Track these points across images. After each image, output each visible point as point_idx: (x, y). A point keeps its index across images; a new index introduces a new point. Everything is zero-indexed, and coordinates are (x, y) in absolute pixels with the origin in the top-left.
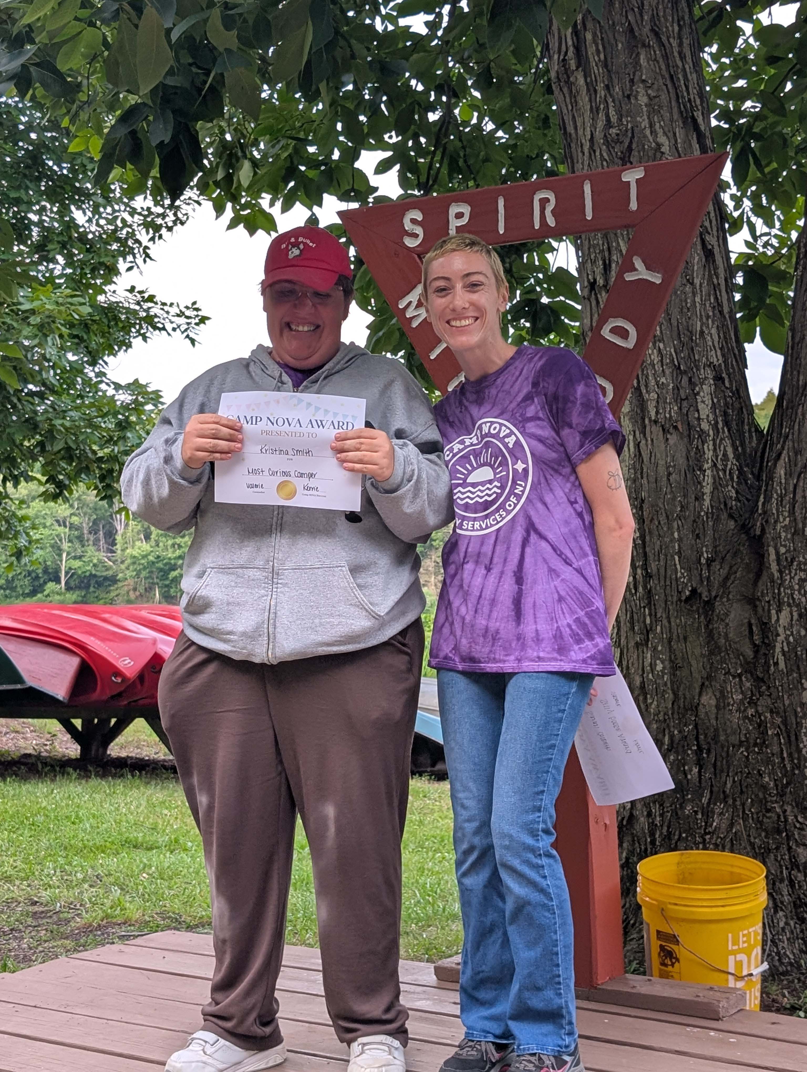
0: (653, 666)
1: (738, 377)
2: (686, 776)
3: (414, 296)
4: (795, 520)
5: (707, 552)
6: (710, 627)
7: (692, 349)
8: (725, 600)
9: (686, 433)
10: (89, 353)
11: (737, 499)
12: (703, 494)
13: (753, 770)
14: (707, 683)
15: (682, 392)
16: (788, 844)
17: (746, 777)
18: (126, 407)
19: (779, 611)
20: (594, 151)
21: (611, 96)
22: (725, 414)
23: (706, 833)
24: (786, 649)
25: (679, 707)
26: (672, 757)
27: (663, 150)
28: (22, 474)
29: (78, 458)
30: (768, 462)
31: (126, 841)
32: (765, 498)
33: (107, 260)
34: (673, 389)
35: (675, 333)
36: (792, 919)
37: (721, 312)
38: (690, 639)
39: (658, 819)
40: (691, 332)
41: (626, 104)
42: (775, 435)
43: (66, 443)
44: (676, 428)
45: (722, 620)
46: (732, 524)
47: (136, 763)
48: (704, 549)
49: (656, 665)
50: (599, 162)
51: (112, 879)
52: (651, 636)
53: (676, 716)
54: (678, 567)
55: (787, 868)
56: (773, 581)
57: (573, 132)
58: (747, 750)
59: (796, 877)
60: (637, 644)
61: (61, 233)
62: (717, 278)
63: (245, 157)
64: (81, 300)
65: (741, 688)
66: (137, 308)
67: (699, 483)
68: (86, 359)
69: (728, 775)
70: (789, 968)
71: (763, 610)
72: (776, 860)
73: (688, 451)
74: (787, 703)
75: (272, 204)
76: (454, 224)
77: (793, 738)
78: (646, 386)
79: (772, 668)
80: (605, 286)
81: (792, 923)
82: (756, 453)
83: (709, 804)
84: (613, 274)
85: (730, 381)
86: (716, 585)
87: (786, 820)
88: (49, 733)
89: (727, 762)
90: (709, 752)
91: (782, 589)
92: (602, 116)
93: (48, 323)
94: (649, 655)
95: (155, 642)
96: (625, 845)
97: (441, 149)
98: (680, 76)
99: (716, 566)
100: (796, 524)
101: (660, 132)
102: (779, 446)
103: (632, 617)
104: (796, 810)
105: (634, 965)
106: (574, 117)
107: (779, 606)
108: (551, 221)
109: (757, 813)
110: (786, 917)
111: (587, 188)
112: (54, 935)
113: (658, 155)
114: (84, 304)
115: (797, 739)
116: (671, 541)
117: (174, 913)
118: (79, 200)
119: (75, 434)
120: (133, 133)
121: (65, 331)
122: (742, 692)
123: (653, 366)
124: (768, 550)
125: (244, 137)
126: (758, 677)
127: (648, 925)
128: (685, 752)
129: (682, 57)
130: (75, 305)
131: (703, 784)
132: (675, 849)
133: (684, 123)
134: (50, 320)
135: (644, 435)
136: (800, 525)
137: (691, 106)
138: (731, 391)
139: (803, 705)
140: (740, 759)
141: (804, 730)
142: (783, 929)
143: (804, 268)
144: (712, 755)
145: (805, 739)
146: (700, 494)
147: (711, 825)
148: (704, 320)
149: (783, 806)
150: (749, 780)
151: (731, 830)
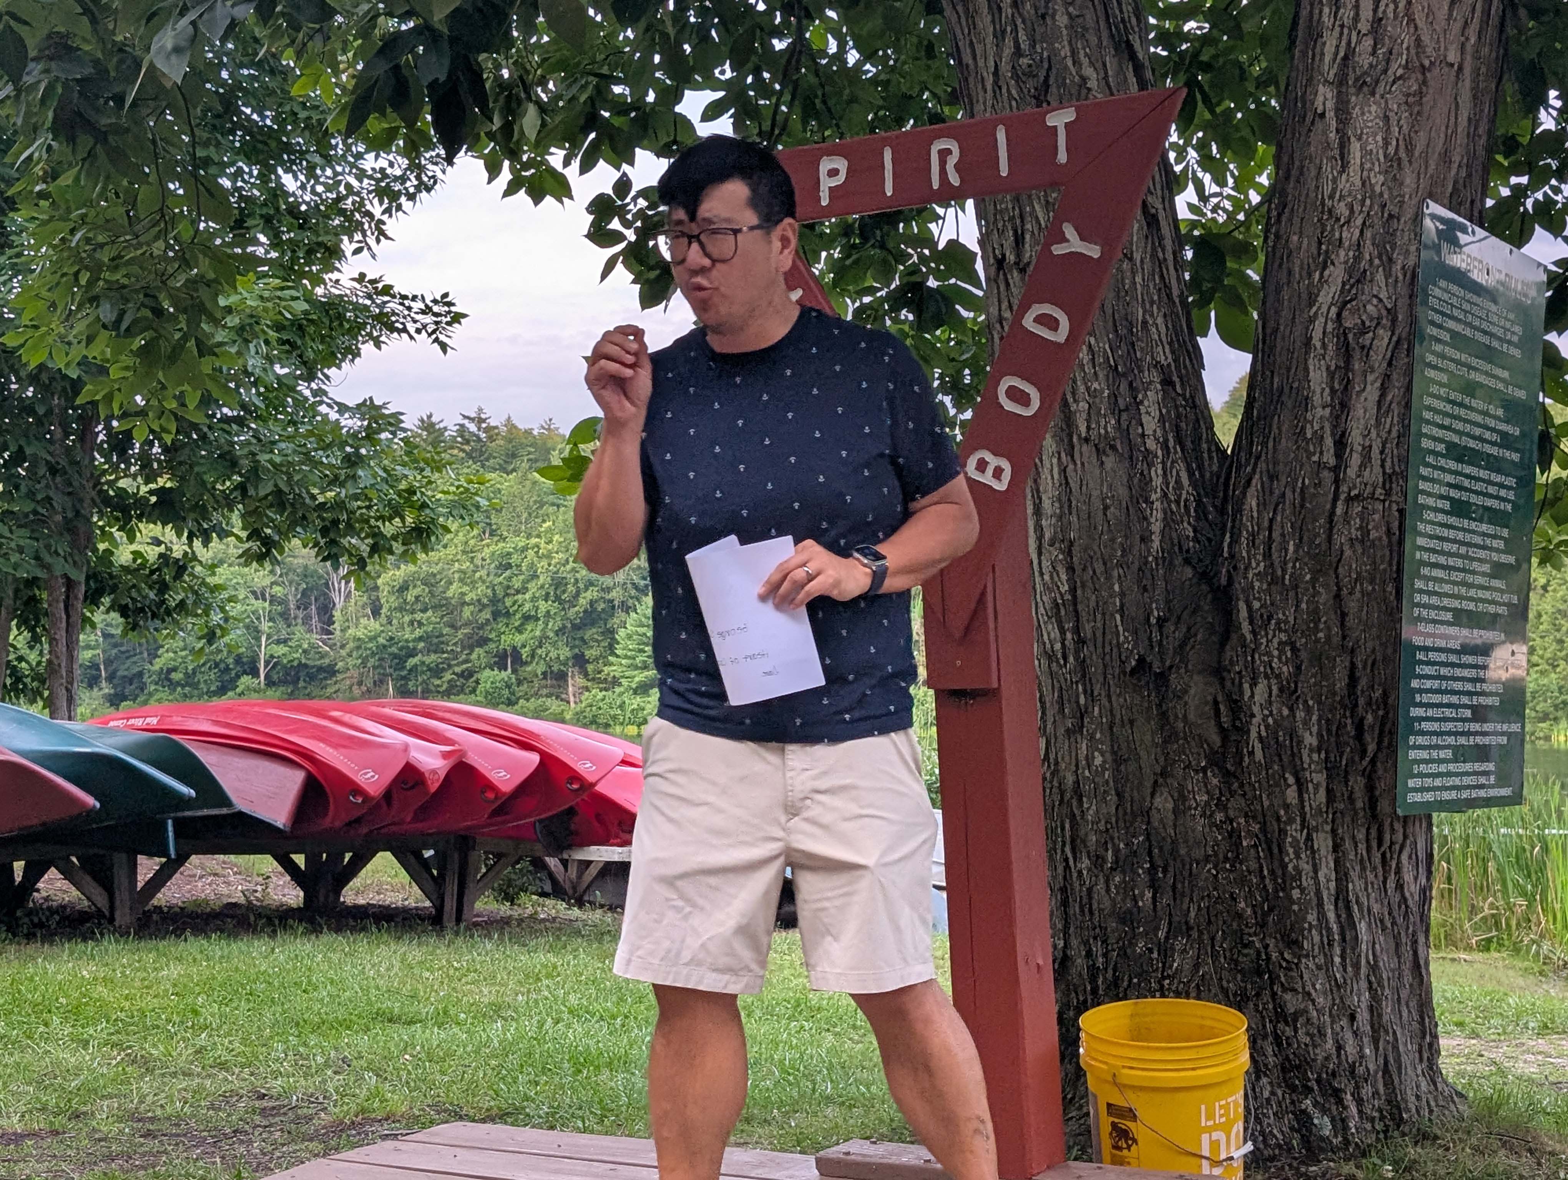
0: (1089, 760)
1: (1193, 381)
2: (1136, 903)
4: (1272, 564)
5: (1158, 609)
6: (1164, 708)
7: (1133, 344)
8: (1183, 671)
9: (1127, 455)
10: (305, 363)
11: (1196, 540)
12: (1152, 533)
13: (1224, 892)
14: (1161, 780)
15: (1120, 401)
16: (1272, 989)
17: (1216, 903)
18: (355, 436)
19: (1254, 684)
20: (1000, 88)
21: (1021, 15)
22: (1178, 430)
23: (1164, 978)
24: (1264, 734)
25: (1125, 813)
26: (1117, 879)
27: (1089, 85)
28: (213, 528)
29: (293, 505)
30: (1234, 490)
31: (377, 1014)
32: (1231, 537)
33: (328, 239)
34: (1109, 397)
35: (1111, 324)
36: (1280, 1086)
37: (1169, 296)
38: (1138, 723)
39: (1101, 959)
40: (1131, 323)
41: (1040, 26)
42: (1243, 454)
43: (276, 485)
44: (1113, 448)
45: (1180, 698)
46: (1189, 572)
47: (381, 913)
48: (1154, 605)
49: (1094, 758)
50: (1006, 102)
51: (363, 1063)
52: (1086, 720)
53: (1121, 824)
54: (1120, 628)
55: (1271, 1021)
56: (1244, 646)
57: (970, 62)
58: (1215, 867)
59: (1283, 1033)
60: (1068, 731)
61: (265, 204)
62: (1164, 252)
63: (529, 99)
64: (294, 293)
65: (1206, 786)
66: (368, 302)
67: (1146, 518)
68: (299, 372)
69: (1191, 900)
70: (1277, 1151)
71: (1233, 683)
72: (1257, 1011)
73: (1130, 478)
74: (1266, 803)
75: (566, 163)
76: (826, 183)
77: (1276, 850)
78: (1074, 393)
79: (1246, 759)
80: (1017, 263)
81: (1280, 1092)
82: (1218, 479)
83: (1167, 938)
84: (1027, 246)
85: (1183, 387)
86: (1171, 651)
87: (1268, 958)
88: (261, 875)
89: (1190, 882)
90: (1165, 871)
91: (1257, 656)
92: (1009, 42)
93: (250, 325)
94: (1084, 746)
95: (406, 748)
97: (790, 87)
99: (1170, 627)
100: (1274, 571)
101: (1085, 61)
102: (1249, 469)
103: (1061, 697)
104: (1281, 945)
106: (971, 42)
107: (1253, 679)
108: (954, 179)
109: (1231, 949)
110: (1271, 1083)
111: (1001, 136)
112: (293, 1137)
113: (1084, 92)
114: (298, 298)
115: (1280, 851)
116: (1111, 595)
117: (451, 1104)
118: (288, 160)
119: (287, 473)
120: (395, 70)
121: (272, 335)
122: (1208, 793)
123: (1083, 367)
124: (1237, 605)
125: (527, 73)
126: (1228, 771)
127: (1095, 1097)
128: (1134, 871)
130: (286, 300)
131: (1160, 913)
132: (1125, 998)
133: (1116, 49)
134: (253, 321)
135: (1072, 457)
136: (1279, 573)
137: (1125, 27)
138: (1185, 399)
139: (1287, 807)
140: (1206, 879)
141: (1289, 839)
142: (1268, 1100)
143: (1277, 236)
144: (1170, 874)
145: (1291, 851)
146: (1147, 534)
147: (1171, 967)
148: (1147, 307)
149: (1263, 939)
150: (1219, 906)
151: (1197, 971)
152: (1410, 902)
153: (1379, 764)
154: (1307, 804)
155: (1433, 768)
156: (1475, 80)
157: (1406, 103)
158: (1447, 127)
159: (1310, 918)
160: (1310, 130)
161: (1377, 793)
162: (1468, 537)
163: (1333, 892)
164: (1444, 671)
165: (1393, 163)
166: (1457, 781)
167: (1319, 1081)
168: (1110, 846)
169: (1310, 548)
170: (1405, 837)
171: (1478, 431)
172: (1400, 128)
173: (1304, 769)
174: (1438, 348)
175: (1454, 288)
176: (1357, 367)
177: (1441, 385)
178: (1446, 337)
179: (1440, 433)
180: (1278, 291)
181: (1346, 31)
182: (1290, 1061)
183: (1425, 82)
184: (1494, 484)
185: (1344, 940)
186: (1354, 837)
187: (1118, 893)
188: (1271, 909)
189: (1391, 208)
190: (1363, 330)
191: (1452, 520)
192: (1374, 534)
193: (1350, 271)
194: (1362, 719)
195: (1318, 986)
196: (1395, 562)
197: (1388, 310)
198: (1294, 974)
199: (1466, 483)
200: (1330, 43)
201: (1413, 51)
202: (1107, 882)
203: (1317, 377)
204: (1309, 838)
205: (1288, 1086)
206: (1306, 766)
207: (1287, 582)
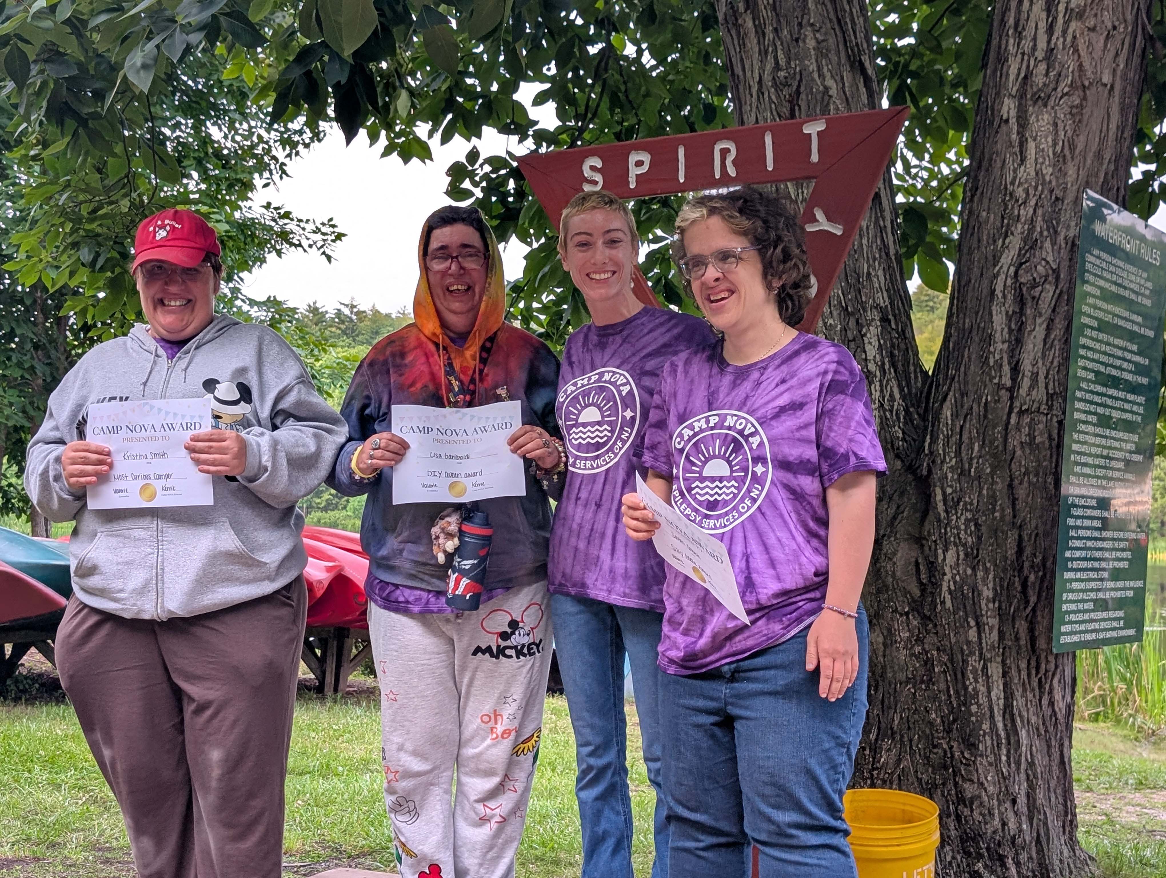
1: (904, 318)
4: (961, 460)
6: (878, 565)
7: (860, 291)
8: (892, 539)
11: (904, 439)
13: (920, 706)
14: (874, 621)
15: (849, 333)
16: (955, 780)
17: (914, 713)
19: (945, 550)
20: (763, 94)
21: (780, 38)
22: (892, 355)
23: (874, 769)
24: (953, 588)
27: (831, 93)
30: (934, 403)
32: (931, 438)
33: (243, 176)
34: (841, 330)
35: (843, 276)
36: (958, 852)
37: (887, 254)
40: (858, 275)
42: (940, 377)
45: (890, 559)
46: (899, 463)
50: (767, 106)
55: (953, 804)
56: (939, 520)
57: (741, 73)
58: (914, 687)
59: (962, 813)
61: (197, 149)
62: (884, 220)
63: (402, 86)
64: (219, 217)
65: (908, 626)
69: (895, 711)
71: (930, 549)
72: (943, 795)
74: (953, 640)
75: (430, 135)
76: (634, 171)
77: (959, 676)
79: (939, 606)
81: (959, 857)
82: (921, 393)
83: (876, 740)
85: (896, 322)
86: (884, 524)
87: (953, 757)
89: (895, 697)
90: (876, 689)
91: (949, 529)
92: (770, 58)
98: (847, 21)
99: (884, 505)
100: (963, 466)
101: (828, 75)
104: (962, 746)
106: (742, 59)
107: (945, 546)
108: (732, 172)
109: (924, 749)
110: (953, 851)
111: (768, 139)
113: (826, 98)
114: (221, 221)
115: (963, 676)
118: (215, 116)
120: (308, 74)
122: (909, 631)
124: (934, 490)
125: (401, 66)
126: (925, 615)
131: (871, 721)
133: (852, 66)
136: (967, 466)
137: (858, 50)
138: (897, 333)
139: (968, 643)
140: (907, 695)
141: (970, 668)
142: (950, 863)
143: (971, 212)
144: (881, 691)
145: (971, 676)
147: (879, 762)
148: (871, 262)
149: (949, 742)
150: (916, 717)
151: (899, 765)
152: (1059, 716)
153: (1039, 613)
154: (984, 641)
155: (1080, 617)
156: (1123, 97)
157: (1071, 113)
158: (1101, 132)
159: (984, 727)
160: (997, 132)
161: (1037, 634)
162: (1110, 443)
163: (1001, 707)
164: (1089, 544)
165: (1060, 159)
166: (1096, 626)
167: (988, 849)
169: (990, 448)
170: (1056, 666)
171: (1118, 363)
172: (1066, 132)
173: (982, 615)
174: (1091, 301)
175: (1103, 255)
176: (1029, 312)
177: (1093, 328)
178: (1098, 293)
179: (1090, 365)
180: (970, 253)
181: (1026, 57)
182: (967, 834)
183: (1085, 98)
184: (1129, 402)
185: (1009, 743)
186: (1018, 667)
188: (955, 720)
189: (1058, 193)
190: (1034, 285)
191: (1099, 430)
192: (1038, 439)
193: (1025, 241)
194: (1027, 578)
195: (989, 778)
196: (1054, 460)
197: (1054, 271)
198: (971, 768)
199: (1109, 402)
200: (1013, 67)
201: (1076, 74)
203: (999, 320)
205: (965, 852)
206: (984, 612)
207: (972, 474)
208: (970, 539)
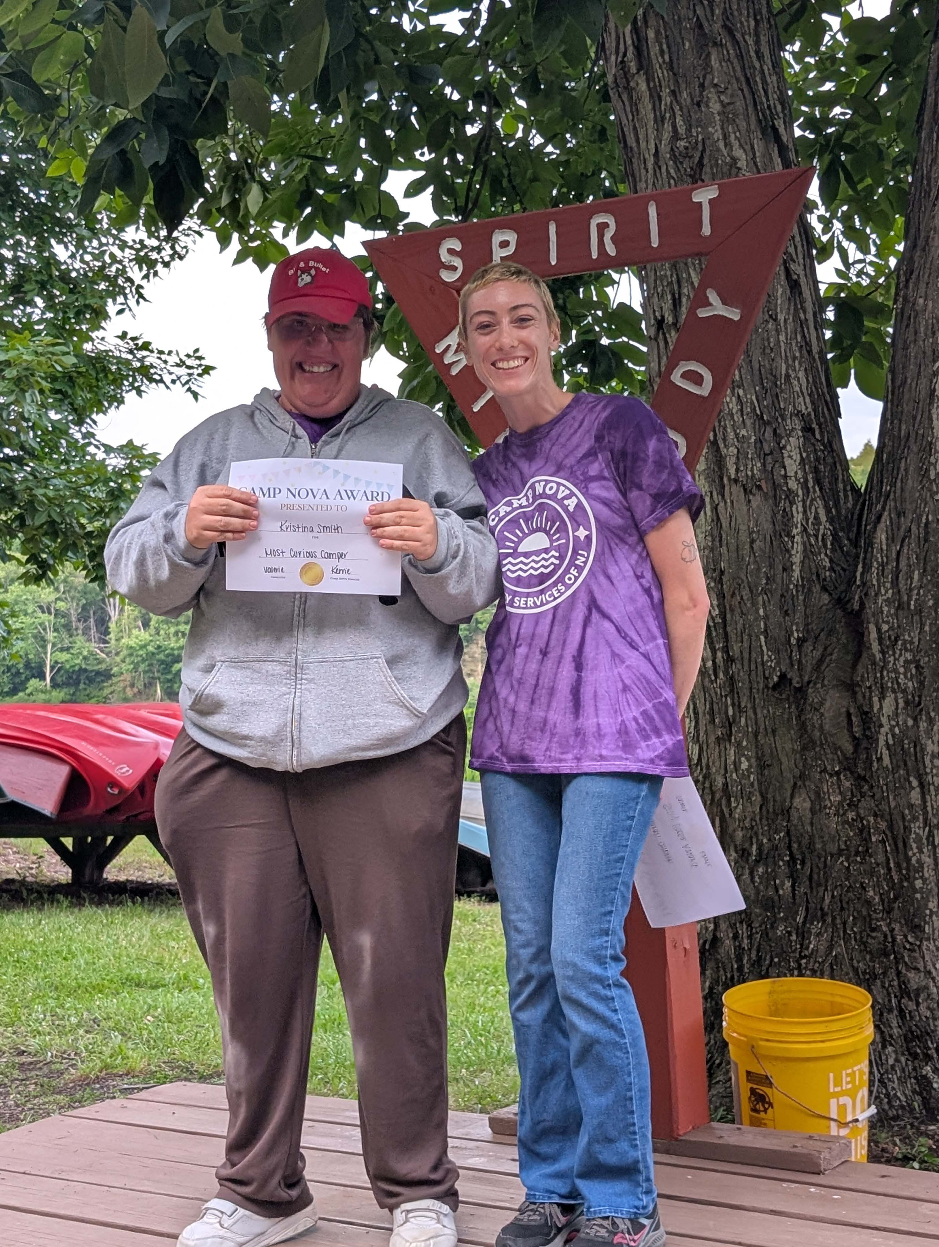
0: (737, 764)
1: (830, 428)
2: (777, 891)
3: (453, 339)
4: (899, 591)
5: (797, 631)
6: (803, 718)
7: (777, 396)
8: (819, 686)
9: (771, 494)
10: (75, 410)
11: (832, 569)
12: (792, 564)
13: (855, 882)
14: (799, 783)
15: (765, 445)
16: (897, 968)
17: (847, 891)
18: (118, 473)
19: (882, 698)
20: (660, 168)
21: (678, 103)
22: (816, 471)
23: (801, 957)
24: (891, 742)
25: (768, 811)
26: (761, 870)
27: (739, 165)
29: (65, 533)
30: (866, 526)
31: (127, 979)
32: (863, 567)
33: (94, 302)
34: (755, 443)
35: (757, 378)
36: (903, 1054)
37: (810, 352)
38: (780, 732)
39: (746, 941)
40: (775, 376)
41: (696, 113)
42: (874, 494)
44: (759, 487)
45: (816, 709)
46: (826, 598)
47: (137, 888)
48: (794, 628)
49: (740, 763)
50: (665, 180)
51: (111, 1023)
52: (734, 729)
53: (764, 822)
54: (764, 648)
55: (896, 997)
56: (874, 663)
57: (634, 145)
58: (847, 860)
59: (906, 1007)
60: (718, 738)
61: (40, 272)
62: (805, 312)
63: (253, 179)
64: (64, 349)
65: (839, 788)
66: (130, 357)
67: (788, 551)
68: (70, 418)
69: (826, 889)
70: (900, 1112)
71: (864, 697)
72: (883, 987)
73: (774, 514)
74: (893, 804)
75: (285, 234)
76: (498, 254)
77: (900, 845)
78: (724, 440)
79: (875, 764)
80: (675, 324)
81: (903, 1060)
82: (852, 516)
83: (804, 923)
84: (684, 309)
85: (822, 433)
86: (809, 668)
87: (894, 940)
88: (35, 854)
89: (825, 873)
90: (803, 863)
91: (885, 673)
92: (668, 127)
93: (26, 377)
94: (732, 752)
95: (156, 746)
96: (708, 973)
97: (481, 167)
98: (758, 79)
99: (808, 647)
100: (901, 598)
101: (736, 144)
102: (879, 507)
103: (712, 708)
104: (905, 929)
105: (721, 1112)
106: (635, 128)
107: (881, 693)
108: (611, 250)
109: (861, 933)
110: (896, 1052)
111: (652, 211)
112: (45, 1090)
113: (734, 171)
114: (68, 353)
115: (905, 846)
116: (756, 619)
117: (184, 1061)
118: (61, 232)
119: (59, 506)
120: (122, 153)
121: (46, 385)
122: (841, 793)
123: (732, 415)
124: (868, 628)
125: (252, 156)
126: (859, 775)
127: (736, 1064)
128: (775, 863)
129: (760, 56)
130: (57, 355)
131: (798, 901)
132: (766, 976)
133: (763, 133)
134: (27, 373)
135: (723, 496)
136: (905, 598)
137: (771, 112)
138: (823, 444)
139: (911, 806)
140: (839, 870)
141: (913, 836)
142: (893, 1067)
143: (905, 299)
144: (809, 864)
145: (914, 845)
146: (788, 564)
147: (807, 948)
148: (790, 362)
149: (890, 924)
150: (850, 894)
151: (831, 953)
154: (929, 804)
159: (931, 905)
168: (754, 840)
169: (932, 576)
173: (927, 774)
180: (906, 348)
182: (912, 1032)
187: (761, 883)
188: (896, 898)
198: (917, 955)
202: (752, 874)
204: (931, 835)
205: (910, 1054)
206: (928, 770)
207: (912, 607)
208: (910, 684)
